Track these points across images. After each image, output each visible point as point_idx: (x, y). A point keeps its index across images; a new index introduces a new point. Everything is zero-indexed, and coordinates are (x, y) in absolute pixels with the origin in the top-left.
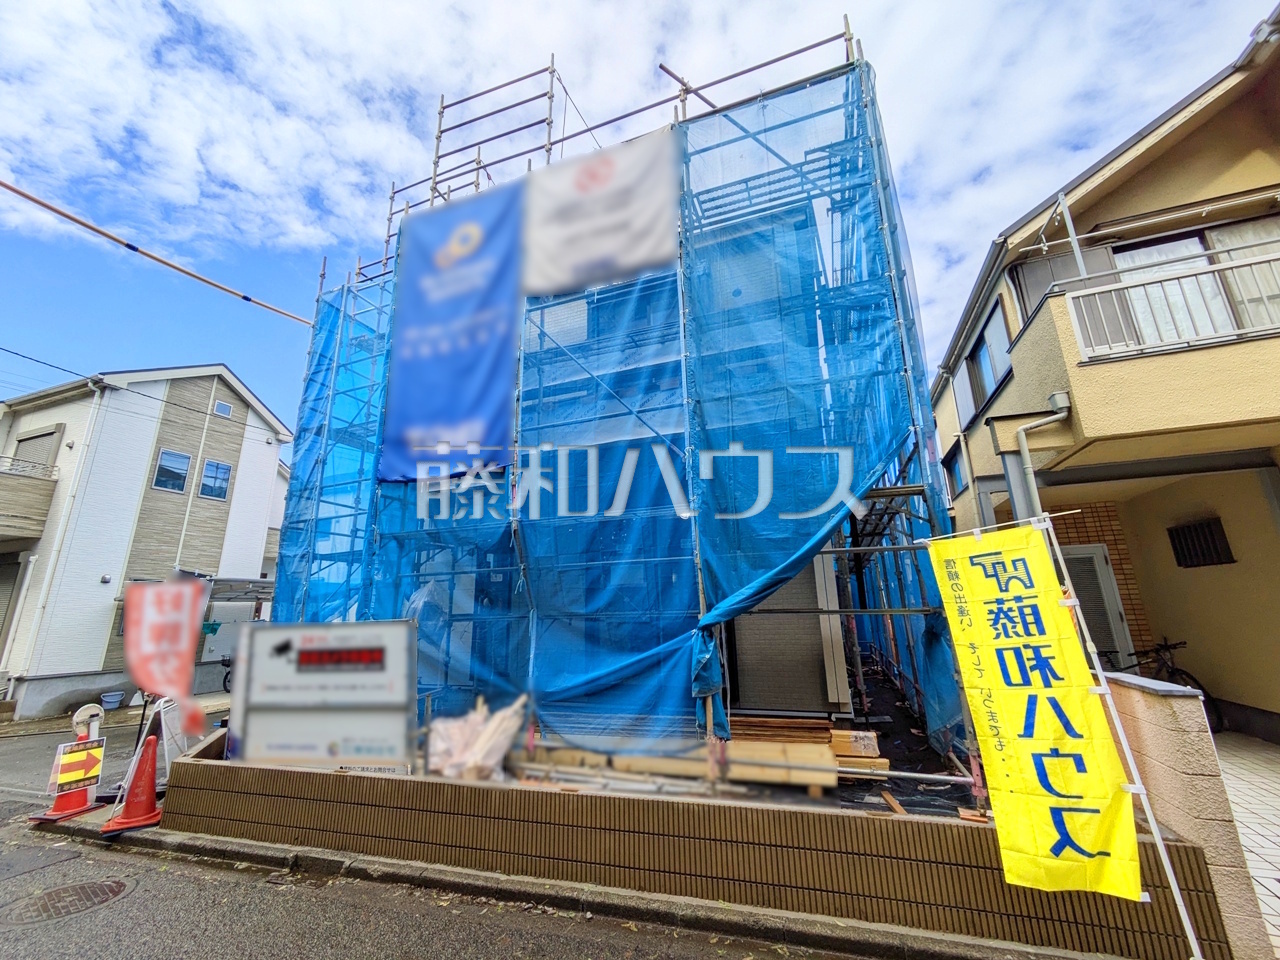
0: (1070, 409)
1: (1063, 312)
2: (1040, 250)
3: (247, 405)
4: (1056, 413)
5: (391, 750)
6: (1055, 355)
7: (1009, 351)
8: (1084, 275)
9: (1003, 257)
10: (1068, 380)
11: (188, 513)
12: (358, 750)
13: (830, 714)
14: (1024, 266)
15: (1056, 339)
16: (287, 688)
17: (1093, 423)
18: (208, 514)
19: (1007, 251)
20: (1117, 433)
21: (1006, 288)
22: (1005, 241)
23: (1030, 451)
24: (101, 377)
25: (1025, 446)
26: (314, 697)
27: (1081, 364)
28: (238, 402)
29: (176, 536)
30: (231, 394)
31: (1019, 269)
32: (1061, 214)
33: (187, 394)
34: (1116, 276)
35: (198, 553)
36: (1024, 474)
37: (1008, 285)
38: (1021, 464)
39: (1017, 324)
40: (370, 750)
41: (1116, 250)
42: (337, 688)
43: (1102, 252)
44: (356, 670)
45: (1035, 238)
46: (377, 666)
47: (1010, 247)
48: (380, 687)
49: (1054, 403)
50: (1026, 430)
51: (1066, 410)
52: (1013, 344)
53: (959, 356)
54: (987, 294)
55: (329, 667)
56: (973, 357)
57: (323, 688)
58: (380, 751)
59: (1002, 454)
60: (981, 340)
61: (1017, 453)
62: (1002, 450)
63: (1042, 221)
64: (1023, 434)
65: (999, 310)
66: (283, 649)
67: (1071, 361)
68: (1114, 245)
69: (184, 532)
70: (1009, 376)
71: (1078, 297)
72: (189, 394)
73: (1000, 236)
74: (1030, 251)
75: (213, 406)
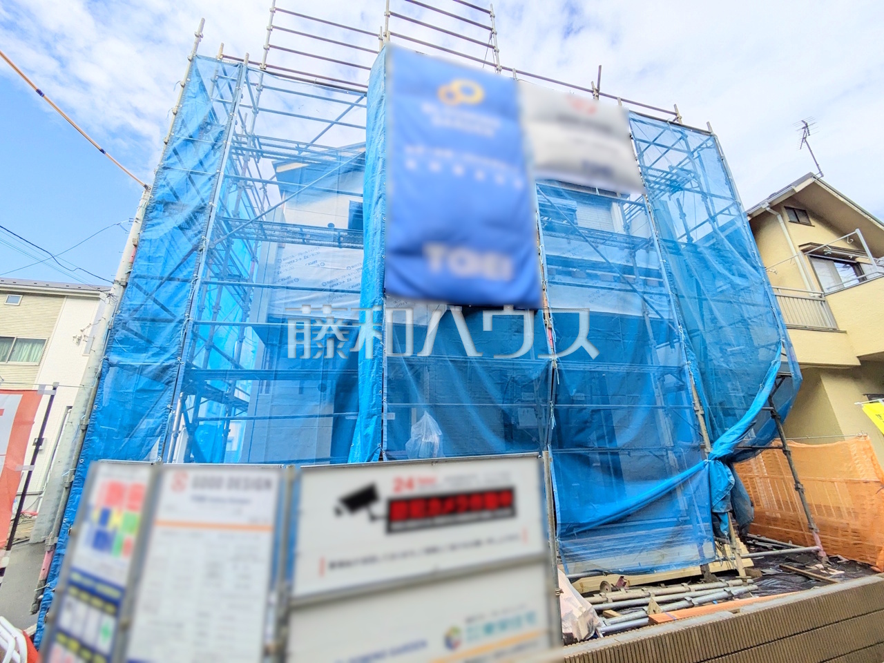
5: (531, 617)
12: (489, 629)
16: (370, 560)
40: (504, 625)
42: (453, 547)
44: (480, 520)
46: (507, 511)
48: (512, 538)
55: (440, 520)
57: (432, 550)
58: (517, 622)
66: (360, 500)
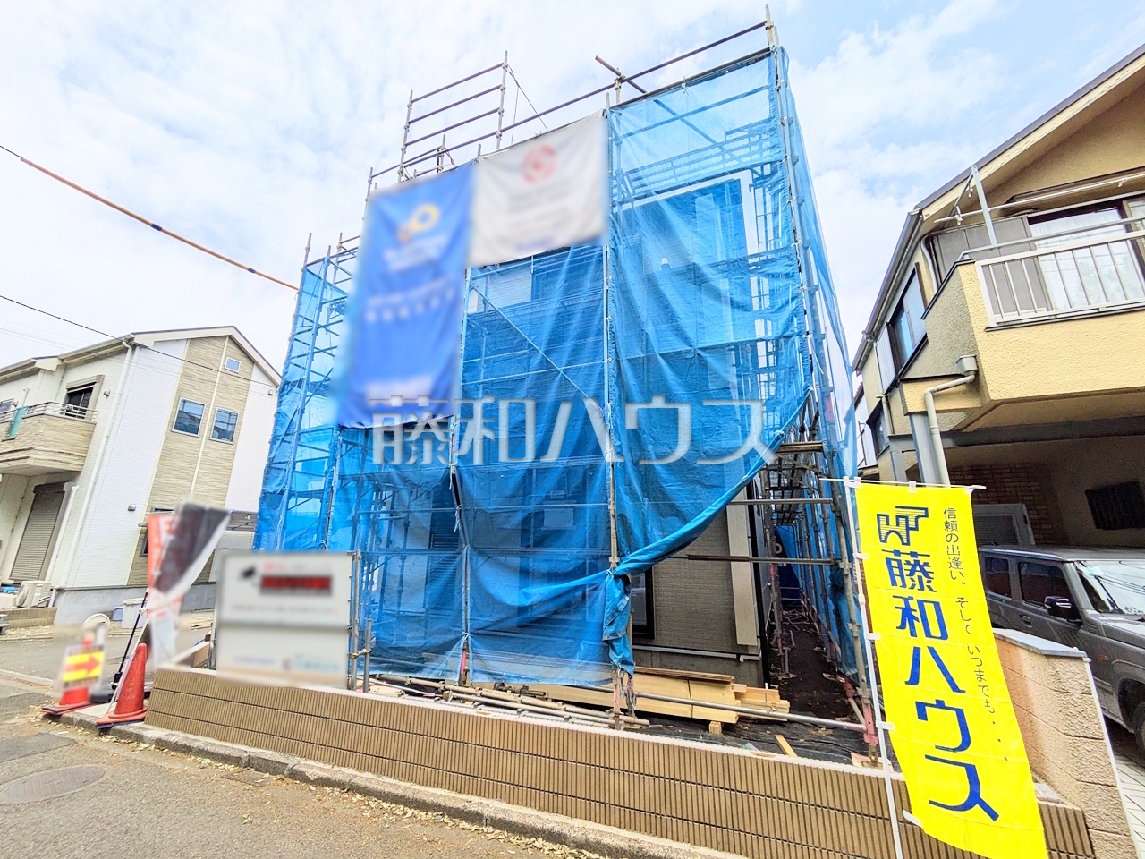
0: (977, 373)
1: (972, 280)
2: (955, 220)
3: (253, 361)
4: (963, 376)
6: (964, 321)
7: (924, 317)
8: (994, 244)
9: (919, 228)
10: (975, 345)
11: (201, 453)
12: (308, 665)
13: (739, 656)
14: (940, 237)
15: (965, 305)
16: (251, 608)
17: (1000, 387)
18: (218, 455)
19: (923, 222)
20: (1022, 396)
21: (921, 257)
22: (920, 213)
23: (937, 412)
24: (133, 336)
25: (932, 407)
26: (272, 617)
27: (989, 329)
28: (246, 359)
29: (191, 473)
30: (239, 352)
31: (935, 241)
32: (974, 187)
33: (204, 351)
34: (1030, 244)
35: (208, 488)
36: (931, 434)
37: (924, 254)
38: (928, 423)
39: (931, 290)
40: (317, 666)
41: (1032, 221)
43: (1017, 222)
44: (308, 594)
45: (950, 210)
46: (325, 591)
47: (925, 218)
48: (327, 611)
49: (962, 367)
50: (933, 392)
51: (972, 373)
52: (928, 308)
53: (882, 322)
54: (906, 263)
55: (287, 591)
56: (894, 324)
57: (281, 609)
58: (326, 668)
59: (910, 414)
60: (900, 307)
61: (924, 414)
62: (910, 410)
63: (956, 194)
64: (930, 396)
65: (916, 276)
66: (249, 573)
67: (978, 326)
68: (1030, 216)
69: (197, 470)
70: (924, 342)
71: (988, 265)
72: (205, 351)
73: (916, 207)
74: (946, 222)
75: (225, 362)
